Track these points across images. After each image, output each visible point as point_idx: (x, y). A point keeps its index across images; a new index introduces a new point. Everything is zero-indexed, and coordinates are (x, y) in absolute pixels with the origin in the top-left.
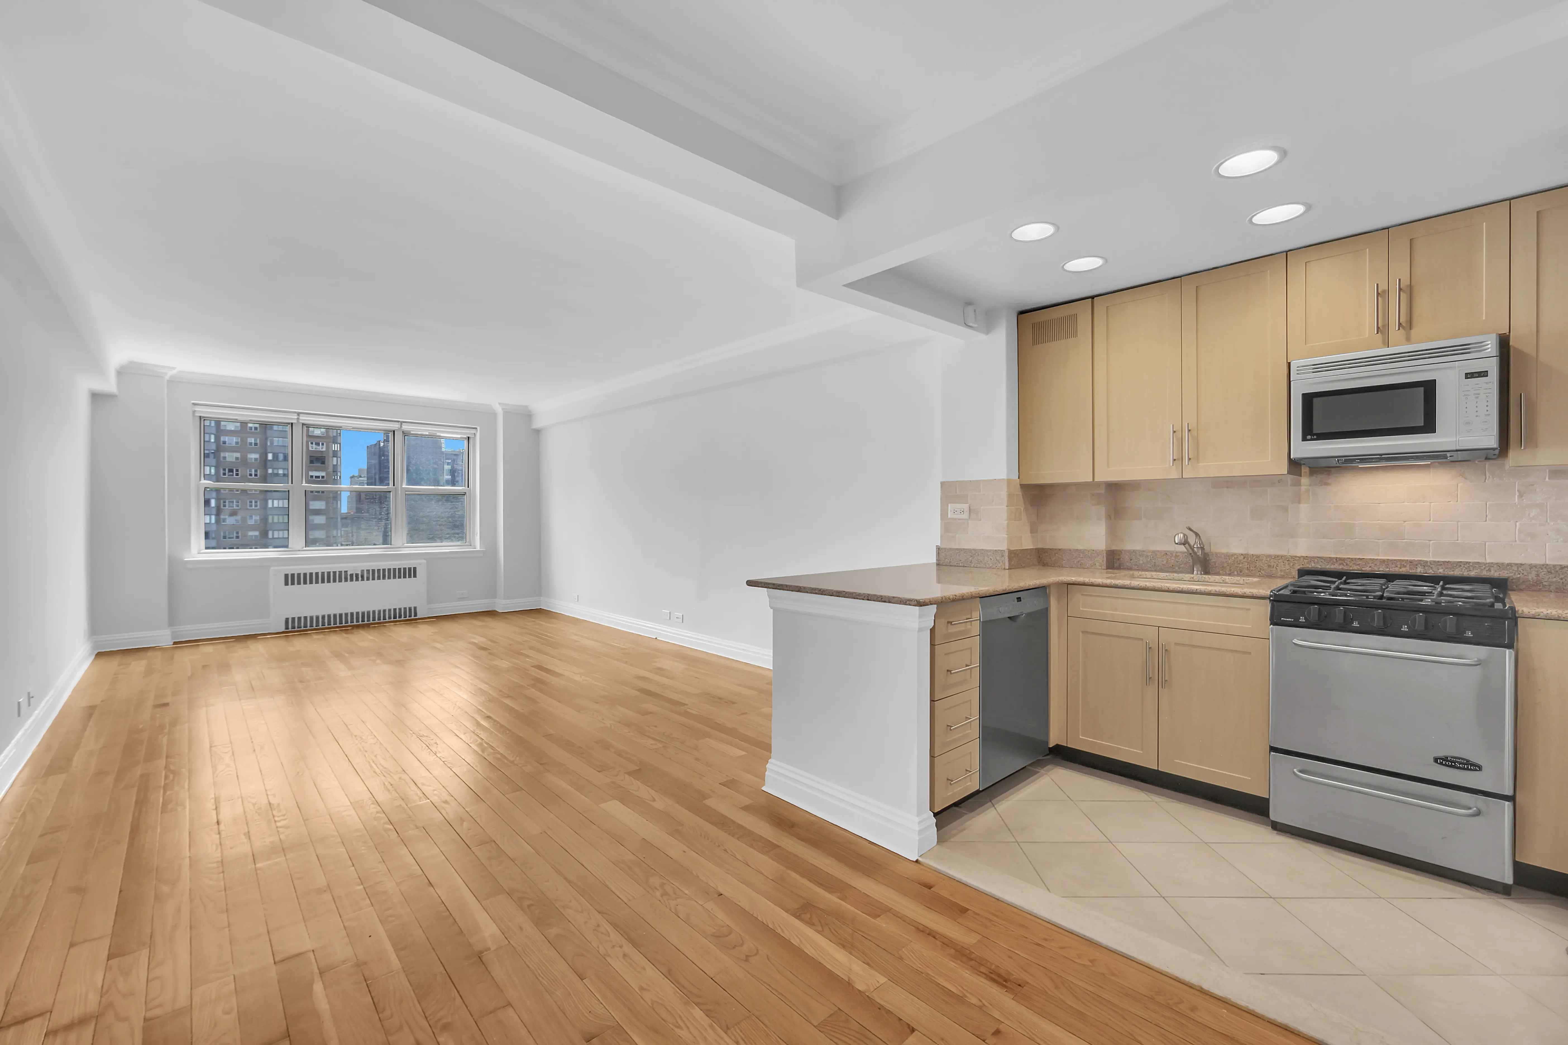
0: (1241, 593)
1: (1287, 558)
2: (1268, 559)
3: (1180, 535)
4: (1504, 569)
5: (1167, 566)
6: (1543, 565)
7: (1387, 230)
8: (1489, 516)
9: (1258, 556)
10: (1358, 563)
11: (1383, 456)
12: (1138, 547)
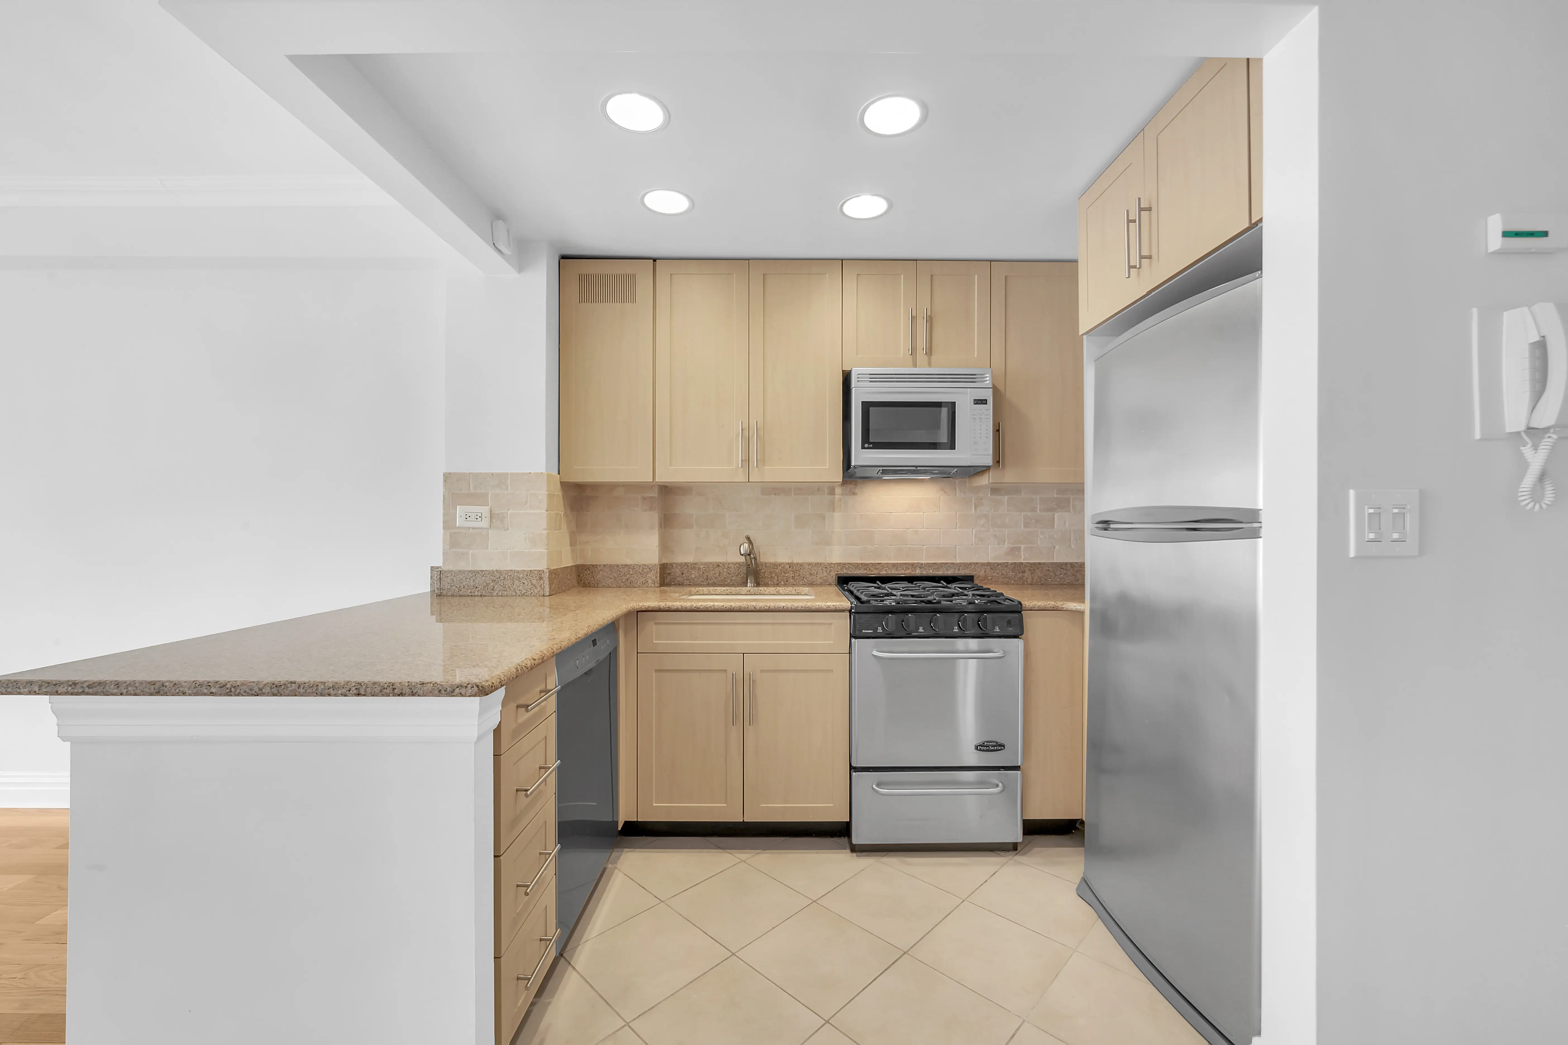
0: (825, 607)
1: (825, 565)
2: (810, 567)
3: (745, 545)
4: (967, 568)
5: (719, 579)
6: (988, 563)
7: (915, 262)
8: (958, 525)
9: (801, 565)
10: (877, 568)
11: (918, 468)
12: (690, 559)
